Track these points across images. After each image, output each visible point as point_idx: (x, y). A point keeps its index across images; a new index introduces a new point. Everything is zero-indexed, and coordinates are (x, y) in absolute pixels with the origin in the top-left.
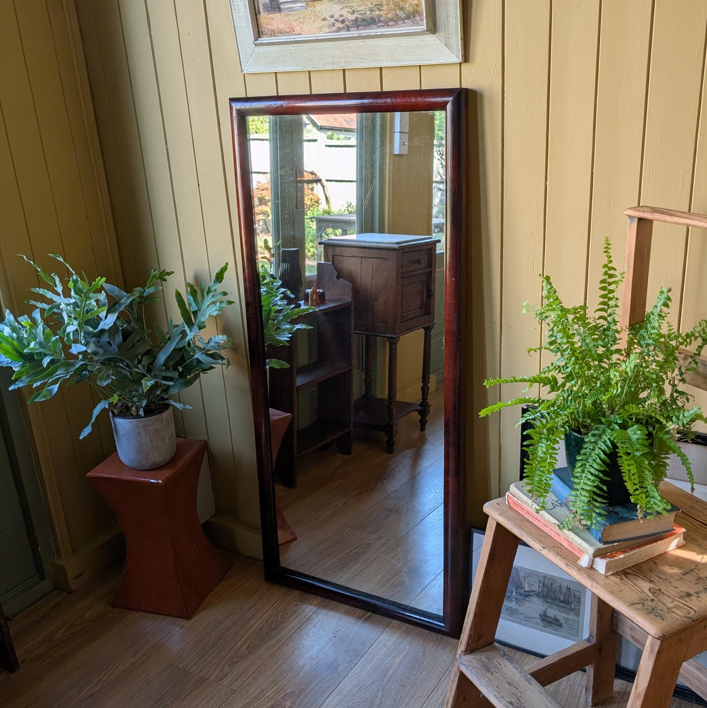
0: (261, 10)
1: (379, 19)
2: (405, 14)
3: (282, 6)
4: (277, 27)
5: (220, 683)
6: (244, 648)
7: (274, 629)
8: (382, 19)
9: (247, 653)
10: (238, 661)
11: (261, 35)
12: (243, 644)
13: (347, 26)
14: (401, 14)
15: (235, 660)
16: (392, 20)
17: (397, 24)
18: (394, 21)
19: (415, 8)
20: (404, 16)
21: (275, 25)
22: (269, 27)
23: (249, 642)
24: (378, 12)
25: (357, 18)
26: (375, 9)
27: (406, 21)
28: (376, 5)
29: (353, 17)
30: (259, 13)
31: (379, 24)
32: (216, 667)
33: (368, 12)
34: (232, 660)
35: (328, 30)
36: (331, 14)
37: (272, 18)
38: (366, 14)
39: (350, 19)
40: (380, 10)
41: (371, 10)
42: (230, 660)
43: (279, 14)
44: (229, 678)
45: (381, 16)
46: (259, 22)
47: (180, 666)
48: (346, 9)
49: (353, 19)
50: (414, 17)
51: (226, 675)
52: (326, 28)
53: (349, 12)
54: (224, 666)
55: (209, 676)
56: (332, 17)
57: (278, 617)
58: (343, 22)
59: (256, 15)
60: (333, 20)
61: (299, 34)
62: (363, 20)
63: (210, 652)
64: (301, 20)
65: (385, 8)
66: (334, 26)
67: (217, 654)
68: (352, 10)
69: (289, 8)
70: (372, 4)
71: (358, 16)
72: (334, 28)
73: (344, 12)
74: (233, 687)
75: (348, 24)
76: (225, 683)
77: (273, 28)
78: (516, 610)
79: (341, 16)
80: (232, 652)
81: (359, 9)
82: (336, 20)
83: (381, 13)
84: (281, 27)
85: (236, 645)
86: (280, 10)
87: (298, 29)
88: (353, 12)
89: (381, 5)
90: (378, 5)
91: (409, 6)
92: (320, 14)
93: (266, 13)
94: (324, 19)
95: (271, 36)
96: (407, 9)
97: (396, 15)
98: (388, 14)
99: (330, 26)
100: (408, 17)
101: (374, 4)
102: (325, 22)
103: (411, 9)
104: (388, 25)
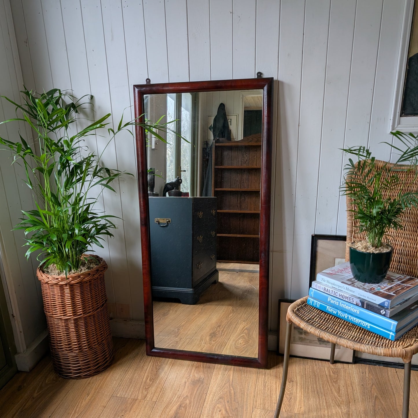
5: (145, 399)
6: (148, 381)
7: (159, 369)
9: (151, 383)
10: (148, 388)
12: (147, 379)
15: (147, 387)
23: (149, 378)
32: (139, 392)
34: (145, 388)
42: (144, 387)
44: (149, 396)
47: (118, 395)
51: (146, 395)
54: (143, 391)
55: (137, 397)
57: (158, 363)
63: (131, 386)
67: (135, 386)
74: (153, 400)
76: (148, 399)
78: (305, 338)
80: (143, 384)
85: (143, 380)
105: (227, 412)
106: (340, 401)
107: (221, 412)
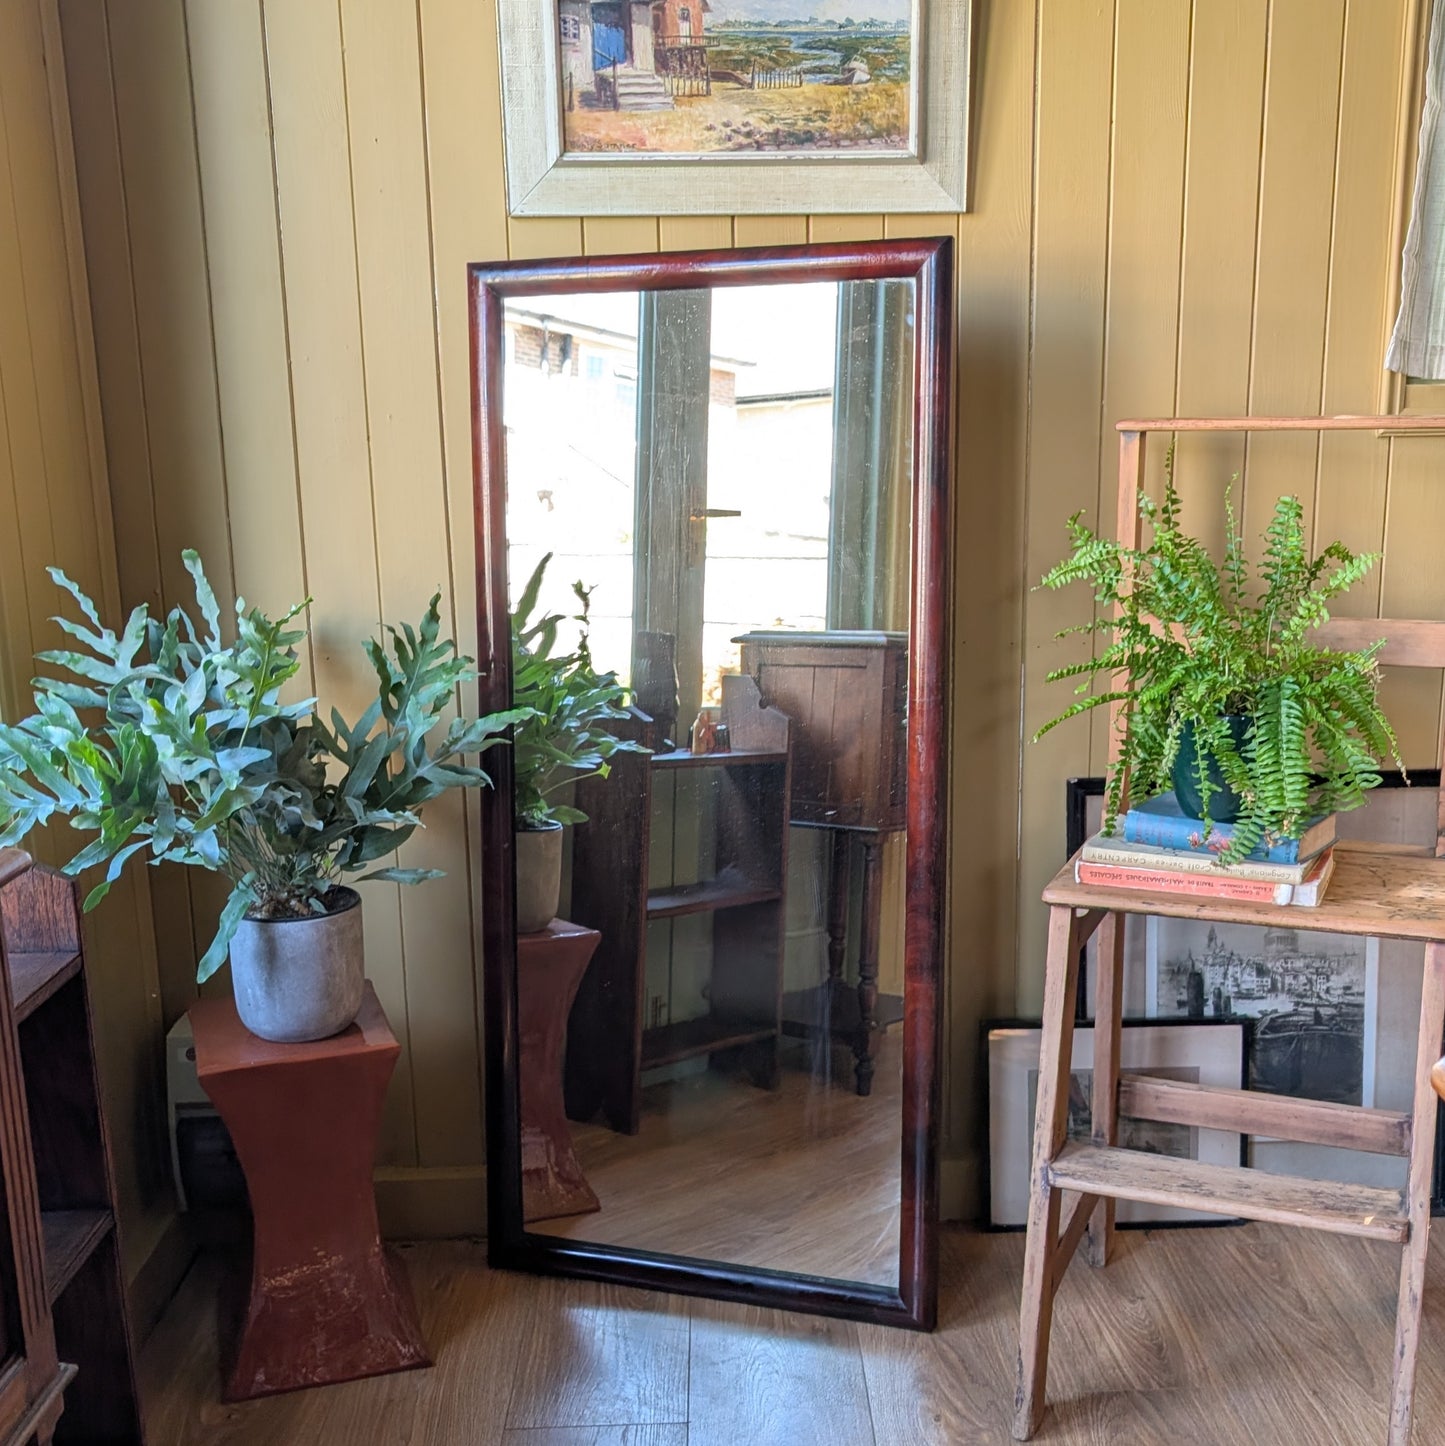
0: (576, 102)
1: (821, 135)
2: (873, 129)
3: (622, 100)
4: (607, 135)
8: (827, 134)
11: (569, 147)
13: (757, 142)
14: (863, 128)
16: (846, 137)
17: (856, 144)
18: (851, 140)
19: (892, 120)
20: (869, 132)
21: (603, 132)
22: (590, 134)
24: (819, 123)
25: (777, 132)
26: (815, 118)
27: (873, 140)
28: (816, 112)
29: (770, 128)
30: (571, 108)
31: (821, 143)
33: (801, 123)
35: (717, 147)
36: (725, 120)
37: (598, 120)
38: (795, 124)
39: (764, 131)
40: (824, 120)
41: (808, 119)
43: (613, 113)
45: (826, 129)
46: (567, 125)
48: (756, 115)
49: (771, 130)
50: (889, 135)
52: (712, 144)
53: (762, 119)
56: (726, 125)
58: (749, 134)
59: (564, 110)
60: (728, 130)
61: (655, 150)
62: (790, 134)
64: (660, 127)
65: (833, 117)
66: (730, 139)
68: (768, 117)
69: (637, 104)
70: (810, 109)
71: (781, 127)
72: (730, 144)
73: (752, 120)
75: (760, 140)
77: (597, 136)
79: (746, 125)
81: (783, 116)
82: (734, 131)
83: (826, 125)
84: (616, 135)
86: (616, 106)
87: (652, 142)
88: (771, 120)
89: (827, 113)
90: (821, 111)
91: (880, 117)
92: (701, 119)
93: (586, 109)
94: (710, 128)
95: (591, 150)
96: (877, 121)
97: (855, 129)
98: (839, 127)
99: (720, 141)
100: (878, 135)
101: (814, 109)
102: (711, 132)
103: (884, 123)
104: (838, 146)
105: (964, 1417)
106: (1319, 1332)
107: (943, 1421)
